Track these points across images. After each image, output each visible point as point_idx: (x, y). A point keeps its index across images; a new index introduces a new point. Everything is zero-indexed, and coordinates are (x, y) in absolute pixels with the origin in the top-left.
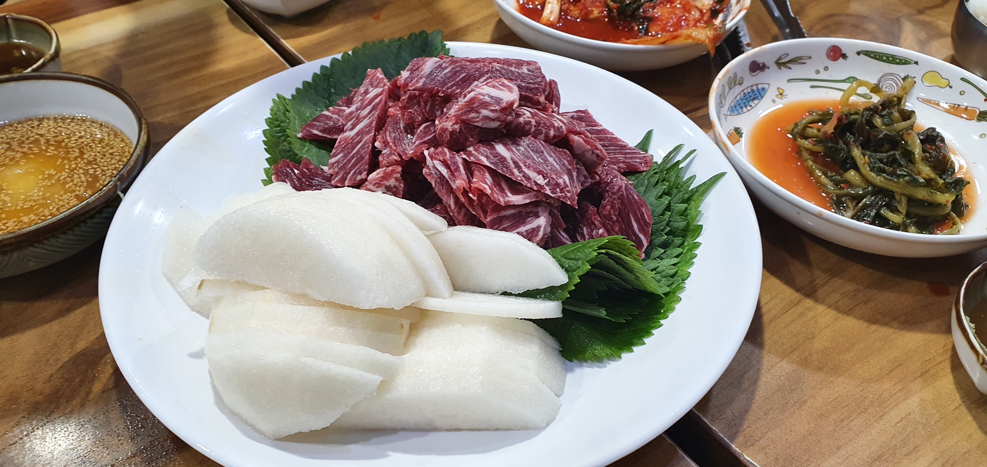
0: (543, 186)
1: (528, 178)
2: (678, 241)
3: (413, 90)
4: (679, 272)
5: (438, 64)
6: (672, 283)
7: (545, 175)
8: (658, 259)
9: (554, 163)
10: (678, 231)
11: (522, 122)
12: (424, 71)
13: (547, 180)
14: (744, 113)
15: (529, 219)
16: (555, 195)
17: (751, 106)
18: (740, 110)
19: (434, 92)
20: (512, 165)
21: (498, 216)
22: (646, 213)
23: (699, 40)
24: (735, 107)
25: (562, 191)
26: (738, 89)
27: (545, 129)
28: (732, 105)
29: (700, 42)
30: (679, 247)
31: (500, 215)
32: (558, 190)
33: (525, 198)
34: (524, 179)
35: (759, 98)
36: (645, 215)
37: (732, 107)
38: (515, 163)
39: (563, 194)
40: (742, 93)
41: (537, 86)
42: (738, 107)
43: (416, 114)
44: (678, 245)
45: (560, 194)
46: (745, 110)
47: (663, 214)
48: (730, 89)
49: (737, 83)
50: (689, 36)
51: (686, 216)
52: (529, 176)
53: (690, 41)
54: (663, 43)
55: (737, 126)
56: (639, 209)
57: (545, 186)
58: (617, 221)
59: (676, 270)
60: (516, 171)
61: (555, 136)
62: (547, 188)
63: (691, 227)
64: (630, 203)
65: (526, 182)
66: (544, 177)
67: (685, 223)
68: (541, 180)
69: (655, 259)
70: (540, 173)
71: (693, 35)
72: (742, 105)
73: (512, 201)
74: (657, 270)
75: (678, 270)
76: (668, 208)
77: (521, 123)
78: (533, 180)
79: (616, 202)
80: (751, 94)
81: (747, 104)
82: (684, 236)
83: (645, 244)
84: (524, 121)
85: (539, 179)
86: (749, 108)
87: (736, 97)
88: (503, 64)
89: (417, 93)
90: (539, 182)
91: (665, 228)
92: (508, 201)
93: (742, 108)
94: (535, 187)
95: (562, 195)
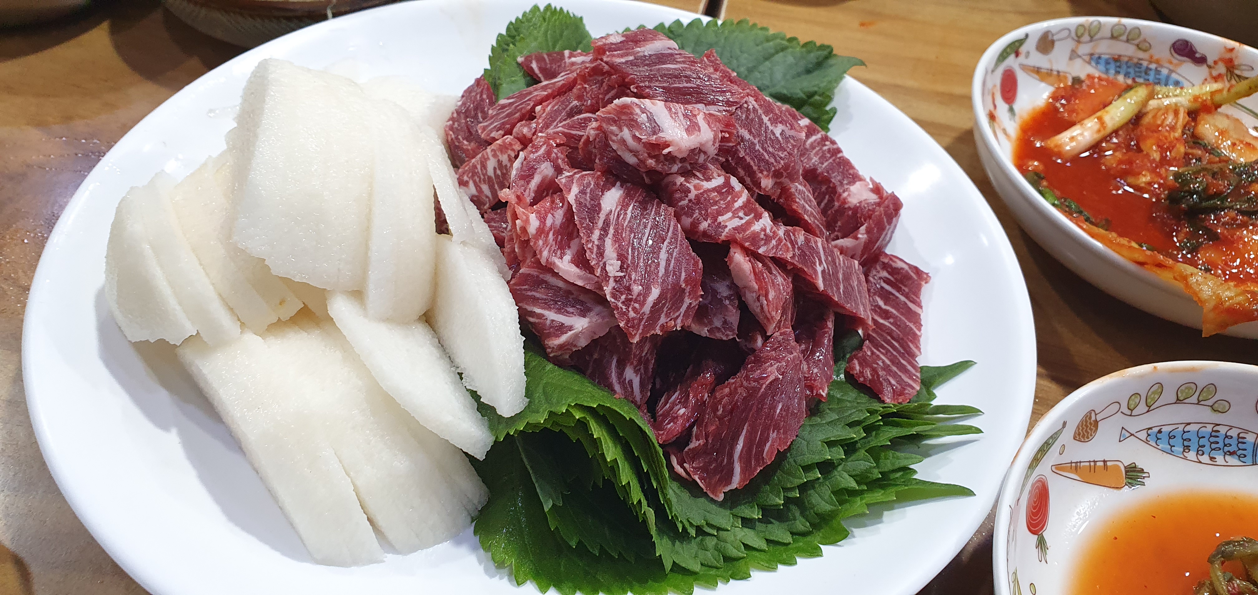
0: (609, 277)
1: (601, 253)
2: (801, 524)
3: (606, 63)
4: (742, 562)
5: (670, 51)
6: (717, 568)
7: (625, 266)
8: (740, 520)
9: (663, 264)
10: (812, 511)
11: (679, 184)
12: (643, 49)
13: (622, 274)
14: (1185, 458)
15: (571, 310)
16: (613, 300)
17: (1212, 459)
18: (1179, 449)
19: (626, 80)
20: (600, 224)
21: (538, 277)
22: (773, 442)
23: (1196, 294)
24: (1171, 437)
25: (627, 303)
26: (1205, 414)
27: (700, 214)
28: (1165, 429)
29: (1195, 299)
30: (793, 534)
31: (541, 276)
32: (623, 297)
33: (580, 277)
34: (595, 249)
35: (1249, 459)
36: (768, 445)
37: (1160, 432)
38: (607, 224)
39: (624, 307)
40: (1209, 428)
41: (772, 160)
42: (1178, 441)
43: (589, 95)
44: (794, 531)
45: (620, 305)
46: (1192, 455)
47: (807, 468)
48: (1178, 401)
49: (1210, 402)
50: (1184, 278)
51: (841, 503)
52: (604, 251)
53: (1180, 285)
54: (1141, 264)
55: (1140, 465)
56: (766, 429)
57: (612, 280)
58: (721, 419)
59: (741, 555)
60: (597, 234)
61: (705, 233)
62: (612, 283)
63: (834, 523)
64: (759, 410)
65: (594, 256)
66: (622, 268)
67: (829, 508)
68: (613, 267)
69: (735, 516)
70: (622, 257)
71: (1193, 280)
72: (1194, 445)
73: (558, 267)
74: (721, 532)
75: (743, 558)
76: (827, 467)
77: (675, 184)
78: (604, 260)
79: (739, 391)
80: (1234, 442)
81: (1207, 449)
82: (815, 527)
83: (736, 482)
84: (681, 184)
85: (612, 265)
86: (1205, 458)
87: (1189, 424)
88: (761, 106)
89: (606, 67)
90: (608, 268)
91: (792, 489)
92: (554, 263)
93: (1187, 448)
94: (599, 270)
95: (621, 308)
